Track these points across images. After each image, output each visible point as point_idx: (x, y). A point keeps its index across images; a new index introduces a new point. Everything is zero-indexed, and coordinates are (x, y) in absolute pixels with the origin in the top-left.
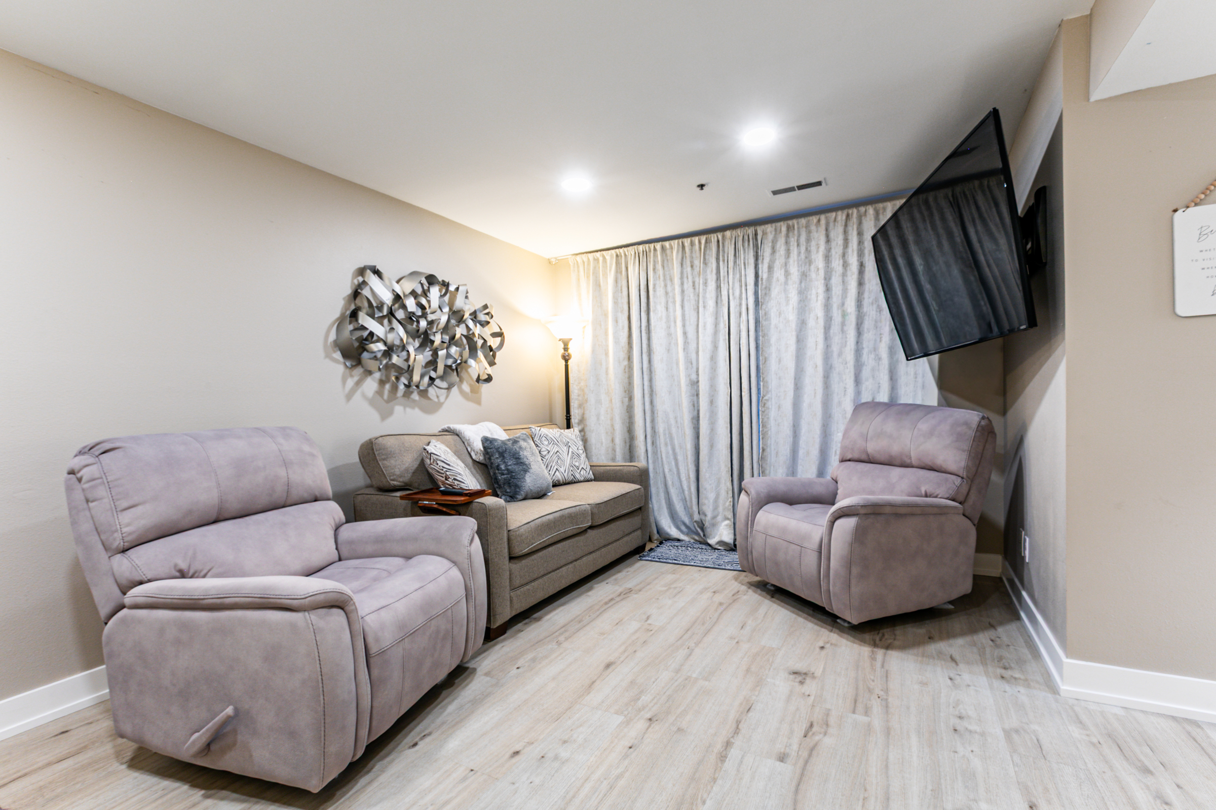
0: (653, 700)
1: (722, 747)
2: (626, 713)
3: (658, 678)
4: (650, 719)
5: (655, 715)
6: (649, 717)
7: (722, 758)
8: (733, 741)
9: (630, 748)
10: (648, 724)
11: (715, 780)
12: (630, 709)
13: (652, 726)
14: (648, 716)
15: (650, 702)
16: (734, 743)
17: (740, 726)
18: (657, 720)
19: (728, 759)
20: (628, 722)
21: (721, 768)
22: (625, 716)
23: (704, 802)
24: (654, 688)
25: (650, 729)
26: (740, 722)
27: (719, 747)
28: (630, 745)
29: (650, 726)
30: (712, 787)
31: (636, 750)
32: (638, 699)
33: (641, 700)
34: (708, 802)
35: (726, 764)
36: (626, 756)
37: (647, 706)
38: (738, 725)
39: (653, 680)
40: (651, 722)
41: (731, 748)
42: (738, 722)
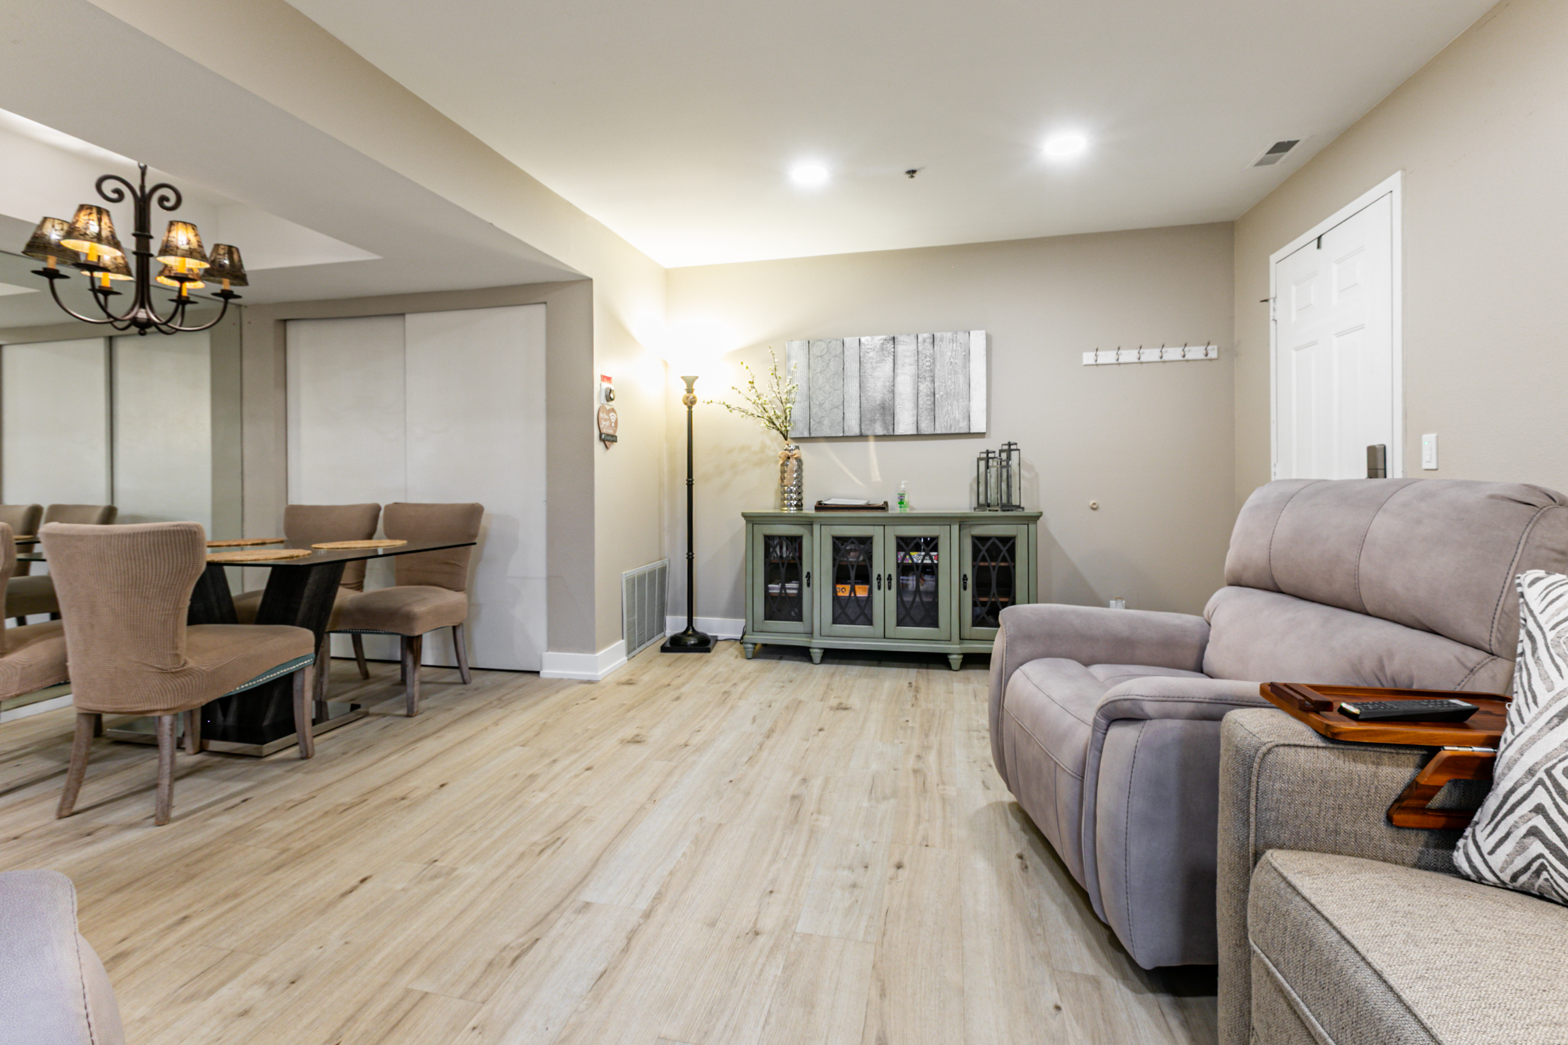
0: (762, 970)
1: (657, 910)
2: (796, 939)
3: (764, 1028)
4: (757, 934)
5: (751, 942)
6: (759, 937)
7: (659, 897)
8: (640, 920)
9: (771, 892)
10: (758, 926)
11: (671, 873)
12: (793, 947)
13: (751, 925)
14: (761, 939)
15: (764, 965)
16: (640, 917)
17: (625, 942)
18: (747, 934)
19: (653, 896)
20: (787, 924)
21: (662, 886)
22: (795, 933)
23: (684, 854)
24: (767, 998)
25: (754, 919)
26: (623, 950)
27: (661, 910)
28: (773, 895)
29: (755, 923)
30: (675, 867)
31: (764, 890)
32: (785, 968)
33: (782, 966)
34: (680, 855)
35: (656, 890)
36: (774, 881)
37: (767, 957)
38: (628, 943)
39: (773, 1020)
40: (754, 930)
41: (645, 911)
42: (626, 950)
